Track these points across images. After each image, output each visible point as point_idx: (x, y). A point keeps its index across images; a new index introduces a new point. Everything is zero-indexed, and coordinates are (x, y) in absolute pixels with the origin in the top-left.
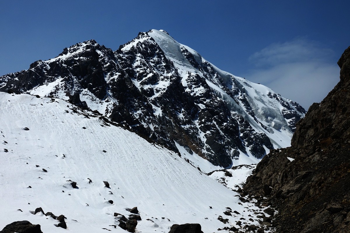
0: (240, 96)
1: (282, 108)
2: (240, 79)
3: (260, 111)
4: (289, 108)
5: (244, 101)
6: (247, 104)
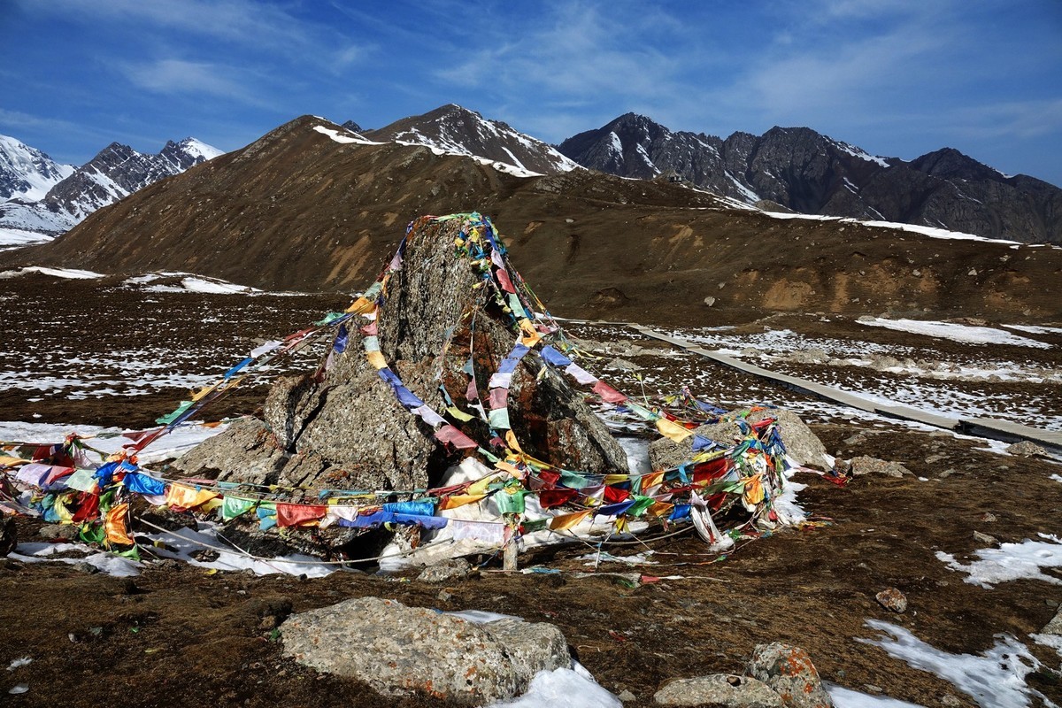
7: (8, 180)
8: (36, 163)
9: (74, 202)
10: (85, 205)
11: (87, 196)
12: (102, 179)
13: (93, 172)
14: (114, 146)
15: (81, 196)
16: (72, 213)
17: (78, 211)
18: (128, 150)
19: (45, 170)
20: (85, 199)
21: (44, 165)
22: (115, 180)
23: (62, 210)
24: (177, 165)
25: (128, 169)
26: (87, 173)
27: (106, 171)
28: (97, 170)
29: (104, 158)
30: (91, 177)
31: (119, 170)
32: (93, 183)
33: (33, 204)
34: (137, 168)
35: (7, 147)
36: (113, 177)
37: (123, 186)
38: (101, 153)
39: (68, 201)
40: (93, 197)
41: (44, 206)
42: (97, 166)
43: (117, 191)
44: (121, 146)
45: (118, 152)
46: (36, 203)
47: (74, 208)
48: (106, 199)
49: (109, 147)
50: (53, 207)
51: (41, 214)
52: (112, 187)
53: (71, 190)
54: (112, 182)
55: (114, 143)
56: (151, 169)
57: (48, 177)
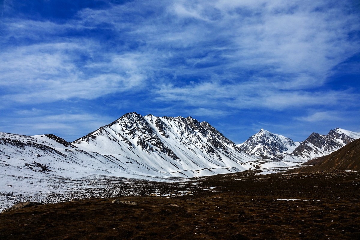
0: (278, 139)
1: (287, 140)
2: (277, 135)
3: (283, 142)
4: (288, 140)
5: (280, 140)
6: (280, 141)
7: (281, 148)
8: (288, 142)
9: (302, 153)
10: (306, 153)
11: (306, 151)
12: (310, 145)
13: (307, 143)
14: (313, 134)
15: (304, 151)
16: (302, 156)
17: (304, 155)
18: (318, 135)
19: (291, 144)
20: (306, 152)
21: (291, 142)
22: (315, 145)
23: (299, 155)
24: (334, 138)
25: (318, 141)
26: (306, 143)
27: (311, 142)
28: (309, 142)
29: (310, 138)
30: (307, 144)
31: (316, 141)
32: (308, 146)
33: (290, 154)
34: (321, 140)
35: (281, 138)
36: (314, 144)
37: (317, 146)
38: (309, 136)
39: (301, 152)
40: (308, 151)
41: (294, 155)
42: (308, 141)
43: (315, 148)
44: (315, 134)
45: (315, 135)
46: (291, 154)
47: (303, 155)
48: (312, 151)
49: (312, 134)
50: (297, 155)
51: (293, 157)
52: (314, 147)
53: (301, 149)
54: (313, 145)
55: (314, 133)
56: (326, 140)
57: (292, 146)
